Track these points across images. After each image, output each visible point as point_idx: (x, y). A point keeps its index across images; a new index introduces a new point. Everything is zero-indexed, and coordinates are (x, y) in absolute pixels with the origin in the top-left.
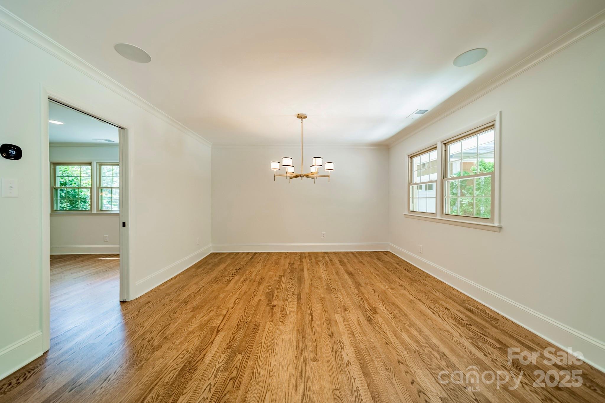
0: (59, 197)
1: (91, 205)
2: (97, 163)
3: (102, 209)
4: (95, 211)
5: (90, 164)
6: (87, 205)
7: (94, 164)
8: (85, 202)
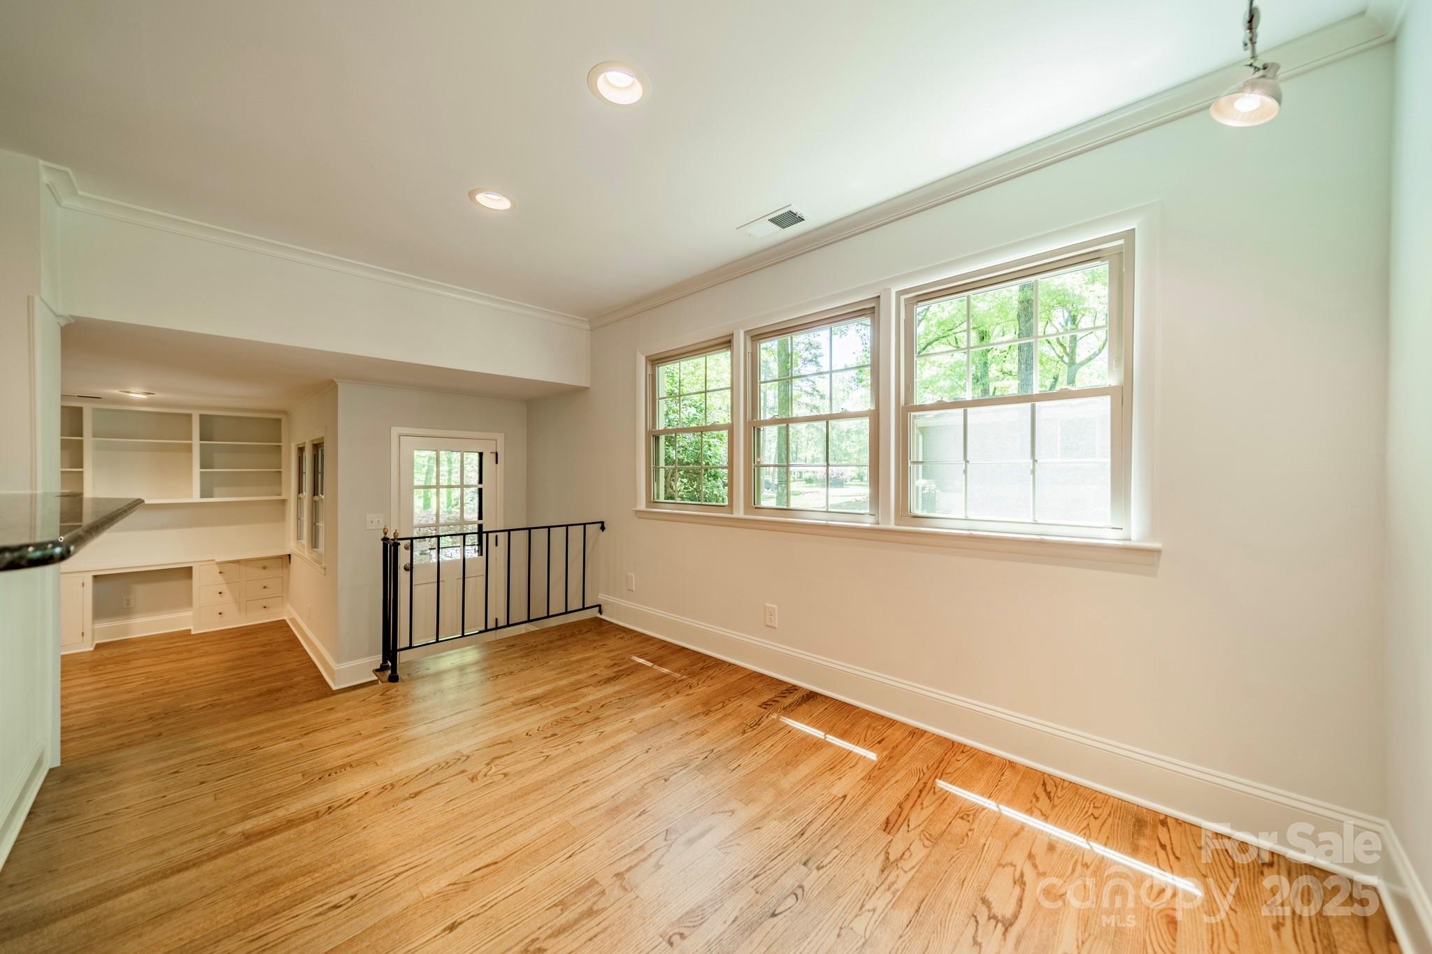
0: (662, 463)
1: (730, 485)
2: (746, 332)
3: (759, 503)
4: (739, 513)
5: (730, 342)
6: (720, 483)
7: (740, 341)
8: (715, 477)
